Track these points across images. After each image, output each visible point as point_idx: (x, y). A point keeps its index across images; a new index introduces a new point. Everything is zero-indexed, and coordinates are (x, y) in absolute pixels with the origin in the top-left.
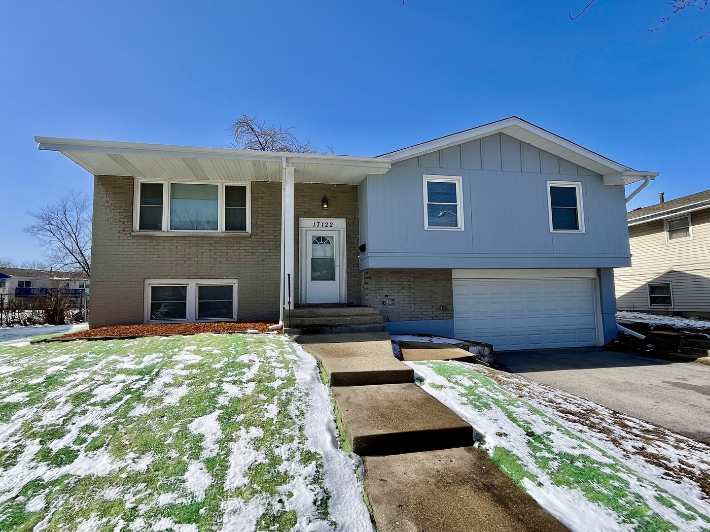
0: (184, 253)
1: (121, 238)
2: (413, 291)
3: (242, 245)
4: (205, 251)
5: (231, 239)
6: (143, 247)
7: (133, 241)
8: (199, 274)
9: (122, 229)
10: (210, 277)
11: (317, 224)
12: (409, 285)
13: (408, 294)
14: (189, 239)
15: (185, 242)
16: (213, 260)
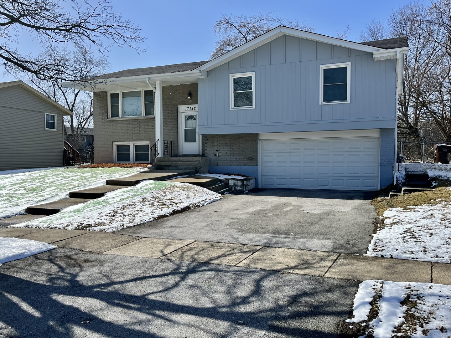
0: (127, 129)
1: (103, 122)
2: (232, 148)
3: (151, 123)
4: (135, 127)
5: (146, 120)
6: (111, 126)
7: (107, 123)
8: (134, 139)
9: (103, 118)
10: (138, 140)
11: (187, 109)
12: (230, 144)
13: (229, 150)
14: (129, 121)
15: (127, 123)
16: (139, 131)
